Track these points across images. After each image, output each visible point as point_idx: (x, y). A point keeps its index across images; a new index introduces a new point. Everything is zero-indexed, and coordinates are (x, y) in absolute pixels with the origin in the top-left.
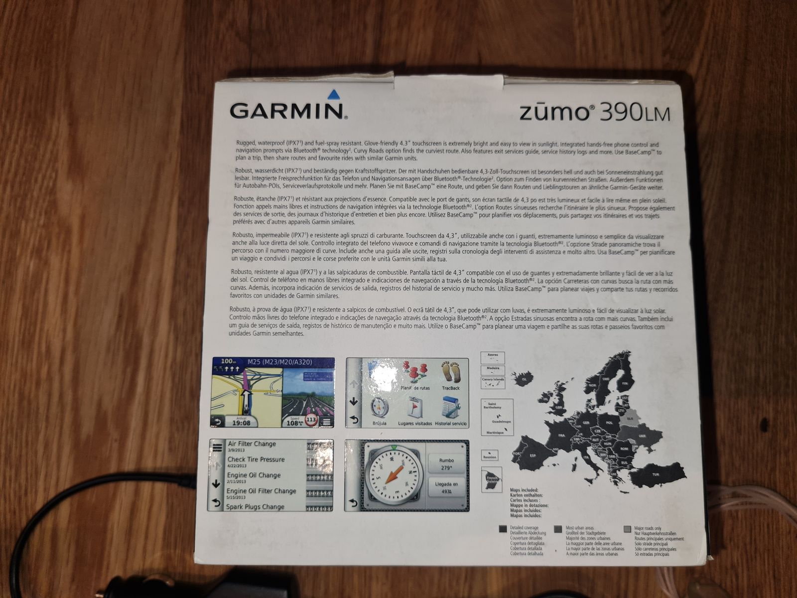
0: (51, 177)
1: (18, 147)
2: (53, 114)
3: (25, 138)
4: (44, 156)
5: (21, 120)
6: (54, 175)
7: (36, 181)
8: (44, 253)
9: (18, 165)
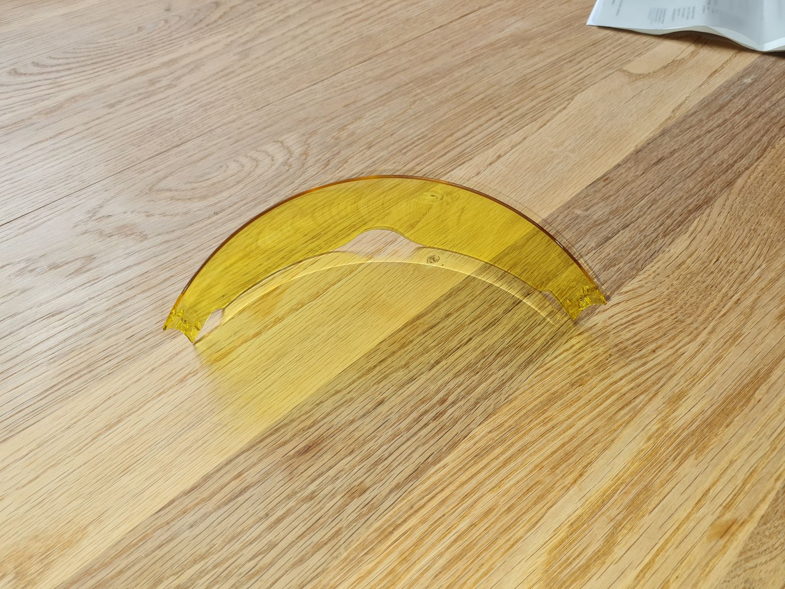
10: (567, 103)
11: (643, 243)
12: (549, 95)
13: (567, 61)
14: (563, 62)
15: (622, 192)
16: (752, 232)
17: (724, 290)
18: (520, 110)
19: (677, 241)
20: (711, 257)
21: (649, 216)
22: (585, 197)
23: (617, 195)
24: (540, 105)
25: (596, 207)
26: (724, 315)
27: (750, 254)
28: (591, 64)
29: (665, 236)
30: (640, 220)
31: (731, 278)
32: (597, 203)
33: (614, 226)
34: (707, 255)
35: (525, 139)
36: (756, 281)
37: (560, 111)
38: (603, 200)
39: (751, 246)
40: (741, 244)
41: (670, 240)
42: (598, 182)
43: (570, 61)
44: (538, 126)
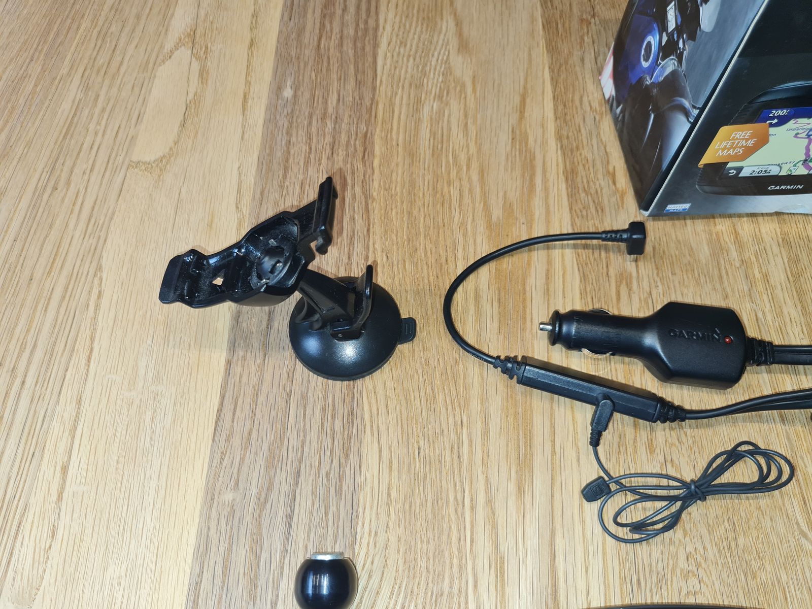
0: (444, 54)
1: (416, 37)
2: (442, 19)
3: (421, 32)
4: (437, 42)
5: (417, 22)
6: (447, 53)
7: (433, 55)
8: (444, 98)
9: (417, 46)
10: (96, 281)
11: (332, 490)
12: (63, 280)
13: (49, 190)
14: (46, 196)
15: (258, 411)
16: (425, 367)
17: (451, 498)
18: (40, 343)
19: (364, 453)
20: (411, 451)
21: (312, 433)
22: (222, 460)
23: (256, 423)
24: (62, 311)
25: (245, 469)
26: (472, 541)
27: (443, 410)
28: (86, 177)
29: (347, 456)
30: (306, 449)
31: (447, 468)
32: (242, 460)
33: (285, 488)
34: (405, 450)
35: (79, 402)
36: (471, 452)
37: (97, 307)
38: (246, 448)
39: (437, 395)
40: (427, 400)
41: (357, 458)
42: (222, 416)
43: (55, 188)
44: (83, 362)
